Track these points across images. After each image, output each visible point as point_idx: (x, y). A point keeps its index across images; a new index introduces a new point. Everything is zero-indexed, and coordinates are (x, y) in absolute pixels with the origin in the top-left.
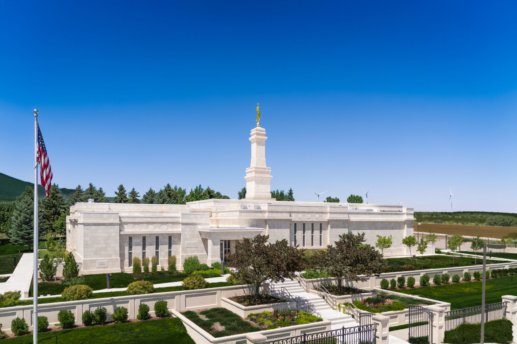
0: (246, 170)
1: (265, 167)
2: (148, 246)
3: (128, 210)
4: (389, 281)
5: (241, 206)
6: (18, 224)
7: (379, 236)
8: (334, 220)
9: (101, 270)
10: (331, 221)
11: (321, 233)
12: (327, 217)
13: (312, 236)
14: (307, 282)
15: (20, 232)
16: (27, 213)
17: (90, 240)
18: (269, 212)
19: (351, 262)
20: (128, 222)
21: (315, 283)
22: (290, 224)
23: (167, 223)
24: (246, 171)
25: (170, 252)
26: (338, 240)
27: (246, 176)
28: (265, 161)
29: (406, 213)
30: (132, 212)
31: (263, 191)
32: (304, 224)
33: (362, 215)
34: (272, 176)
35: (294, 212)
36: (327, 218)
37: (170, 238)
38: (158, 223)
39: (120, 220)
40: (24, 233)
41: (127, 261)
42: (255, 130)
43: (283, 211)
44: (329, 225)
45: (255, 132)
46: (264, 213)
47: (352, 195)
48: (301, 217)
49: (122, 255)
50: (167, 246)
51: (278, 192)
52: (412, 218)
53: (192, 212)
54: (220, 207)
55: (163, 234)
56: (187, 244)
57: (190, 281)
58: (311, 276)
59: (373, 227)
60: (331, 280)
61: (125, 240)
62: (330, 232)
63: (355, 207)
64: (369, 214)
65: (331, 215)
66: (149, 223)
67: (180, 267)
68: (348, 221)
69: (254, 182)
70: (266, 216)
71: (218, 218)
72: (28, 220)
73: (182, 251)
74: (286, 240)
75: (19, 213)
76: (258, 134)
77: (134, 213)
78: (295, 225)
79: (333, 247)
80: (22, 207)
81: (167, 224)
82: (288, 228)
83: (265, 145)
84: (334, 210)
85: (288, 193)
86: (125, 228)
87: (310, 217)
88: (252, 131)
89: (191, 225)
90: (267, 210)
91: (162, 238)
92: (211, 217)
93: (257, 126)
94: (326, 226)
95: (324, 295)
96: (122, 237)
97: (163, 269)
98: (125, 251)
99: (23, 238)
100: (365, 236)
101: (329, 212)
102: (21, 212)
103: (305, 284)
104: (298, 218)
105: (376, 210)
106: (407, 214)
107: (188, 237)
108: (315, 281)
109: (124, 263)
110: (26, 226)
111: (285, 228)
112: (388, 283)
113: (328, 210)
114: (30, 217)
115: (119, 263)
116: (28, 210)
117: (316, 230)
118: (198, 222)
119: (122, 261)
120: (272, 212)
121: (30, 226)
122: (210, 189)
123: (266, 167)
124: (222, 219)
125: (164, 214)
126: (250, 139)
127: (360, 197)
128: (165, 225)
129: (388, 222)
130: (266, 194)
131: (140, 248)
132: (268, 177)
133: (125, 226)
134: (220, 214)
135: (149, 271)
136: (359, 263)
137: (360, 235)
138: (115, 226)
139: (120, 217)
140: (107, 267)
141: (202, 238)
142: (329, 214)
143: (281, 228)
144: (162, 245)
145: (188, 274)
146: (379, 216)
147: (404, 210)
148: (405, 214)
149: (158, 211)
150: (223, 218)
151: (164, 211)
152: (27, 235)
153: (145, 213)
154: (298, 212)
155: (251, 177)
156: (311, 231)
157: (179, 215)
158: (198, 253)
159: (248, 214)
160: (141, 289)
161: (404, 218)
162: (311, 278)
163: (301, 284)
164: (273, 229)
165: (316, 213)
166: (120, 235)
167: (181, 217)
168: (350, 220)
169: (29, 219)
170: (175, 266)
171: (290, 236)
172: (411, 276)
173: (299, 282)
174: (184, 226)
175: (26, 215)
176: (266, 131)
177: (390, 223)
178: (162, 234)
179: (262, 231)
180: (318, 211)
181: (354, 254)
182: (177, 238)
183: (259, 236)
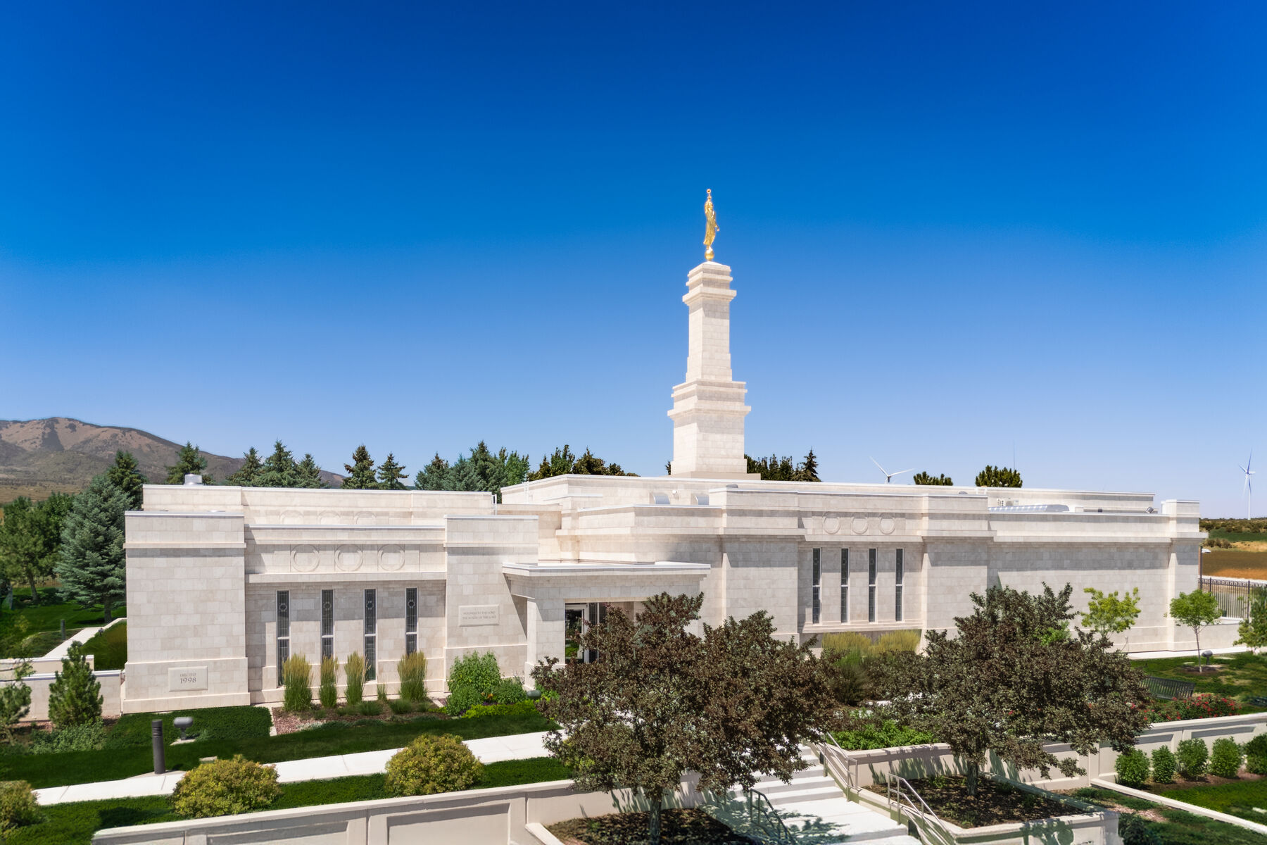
0: (672, 391)
1: (729, 379)
2: (341, 620)
3: (301, 509)
4: (1150, 756)
5: (651, 496)
6: (76, 549)
7: (1092, 591)
8: (943, 538)
9: (185, 696)
10: (933, 543)
11: (899, 580)
12: (920, 530)
13: (872, 590)
14: (850, 763)
15: (80, 571)
16: (100, 519)
17: (149, 602)
18: (731, 513)
19: (1022, 697)
20: (274, 545)
21: (878, 767)
22: (799, 552)
23: (402, 547)
24: (672, 396)
25: (411, 640)
26: (968, 610)
27: (672, 408)
28: (729, 364)
29: (1175, 516)
30: (314, 513)
31: (723, 452)
32: (845, 553)
33: (1034, 524)
34: (749, 409)
35: (814, 514)
36: (919, 533)
37: (412, 595)
38: (372, 547)
39: (246, 540)
40: (91, 573)
41: (271, 668)
42: (700, 271)
43: (777, 508)
44: (926, 556)
45: (700, 276)
46: (716, 516)
47: (989, 469)
48: (833, 531)
49: (254, 652)
50: (403, 621)
51: (775, 462)
52: (1194, 531)
53: (498, 514)
54: (587, 499)
55: (389, 582)
56: (465, 613)
57: (410, 764)
58: (866, 737)
59: (1067, 562)
60: (938, 752)
61: (265, 601)
62: (930, 577)
63: (1005, 500)
64: (1056, 519)
65: (934, 522)
66: (341, 548)
67: (438, 689)
68: (989, 542)
69: (696, 424)
70: (722, 526)
71: (578, 533)
72: (101, 538)
73: (450, 636)
74: (767, 616)
75: (81, 520)
76: (707, 283)
77: (320, 517)
78: (817, 553)
79: (949, 638)
80: (87, 503)
81: (402, 552)
82: (793, 565)
83: (728, 316)
84: (943, 507)
85: (804, 464)
86: (266, 564)
87: (864, 529)
88: (692, 276)
89: (478, 554)
90: (724, 508)
91: (386, 594)
92: (561, 528)
93: (703, 259)
94: (915, 558)
95: (912, 818)
96: (257, 592)
97: (382, 695)
98: (265, 637)
99: (89, 586)
100: (1071, 597)
101: (927, 512)
102: (85, 516)
103: (845, 771)
104: (824, 533)
105: (1074, 508)
106: (1180, 520)
107: (468, 591)
108: (879, 759)
109: (261, 675)
110: (96, 555)
111: (784, 564)
112: (1146, 765)
113: (925, 506)
114: (107, 530)
115: (242, 675)
116: (101, 511)
117: (883, 570)
118: (501, 546)
119: (255, 668)
120: (742, 513)
121: (107, 554)
122: (593, 457)
123: (733, 380)
124: (588, 536)
125: (412, 521)
126: (685, 298)
127: (1013, 472)
128: (397, 555)
129: (1115, 544)
130: (729, 461)
131: (315, 627)
132: (737, 412)
133: (265, 557)
134: (583, 520)
135: (338, 701)
136: (1053, 702)
137: (1052, 595)
138: (231, 556)
139: (247, 529)
140: (205, 687)
141: (514, 597)
142: (926, 519)
143: (770, 566)
144: (386, 618)
145: (453, 715)
146: (1087, 525)
147: (1168, 508)
148: (1173, 519)
149: (394, 510)
150: (589, 532)
151: (411, 510)
152: (99, 577)
153: (356, 517)
154: (827, 514)
155: (686, 412)
156: (868, 574)
157: (442, 523)
158: (500, 641)
159: (662, 518)
160: (221, 795)
161: (1169, 532)
162: (865, 748)
163: (830, 766)
164: (743, 566)
165: (883, 515)
166: (248, 587)
167: (446, 530)
168: (995, 540)
169: (105, 535)
170: (421, 685)
171: (799, 588)
172: (1227, 737)
173: (822, 760)
174: (455, 558)
175: (95, 525)
176: (732, 274)
177: (1122, 547)
178: (385, 584)
179: (705, 576)
180: (890, 511)
181: (1032, 666)
182: (434, 594)
183: (663, 597)
